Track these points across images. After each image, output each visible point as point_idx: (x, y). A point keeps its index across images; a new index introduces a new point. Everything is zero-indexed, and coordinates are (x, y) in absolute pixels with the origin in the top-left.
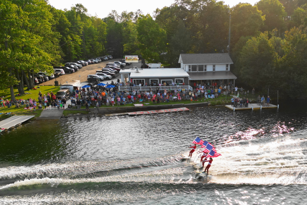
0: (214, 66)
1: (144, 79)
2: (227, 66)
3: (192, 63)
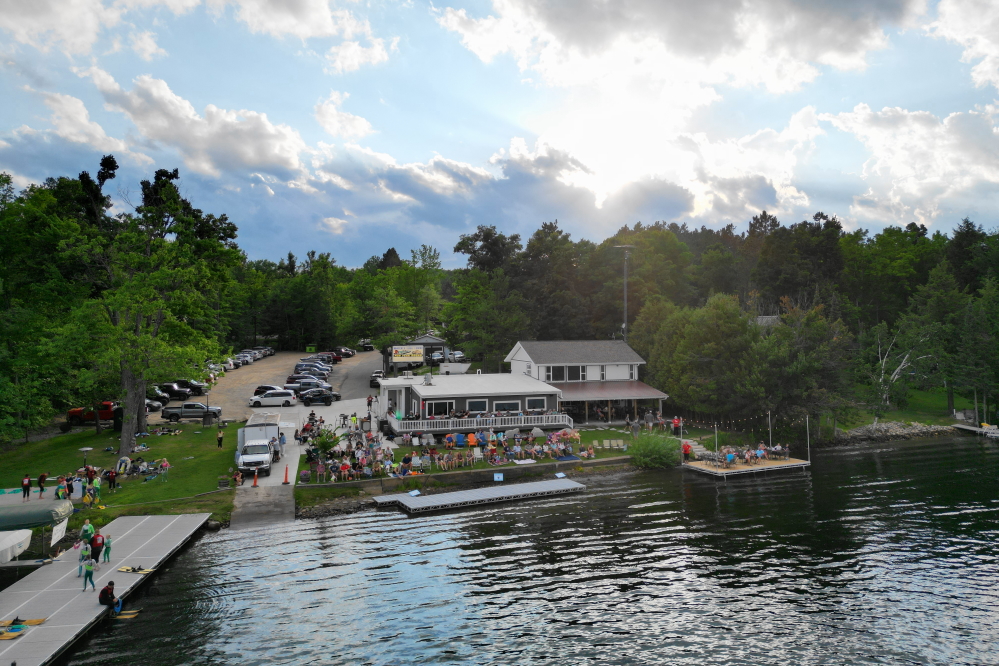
0: (603, 369)
1: (454, 401)
2: (631, 369)
3: (554, 361)
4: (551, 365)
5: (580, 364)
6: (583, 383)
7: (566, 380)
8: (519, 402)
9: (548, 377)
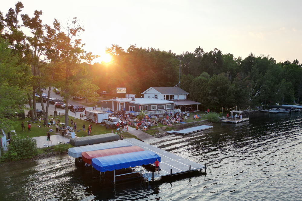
0: (178, 95)
1: (148, 106)
2: (185, 96)
3: (166, 93)
6: (174, 100)
7: (169, 99)
9: (165, 99)
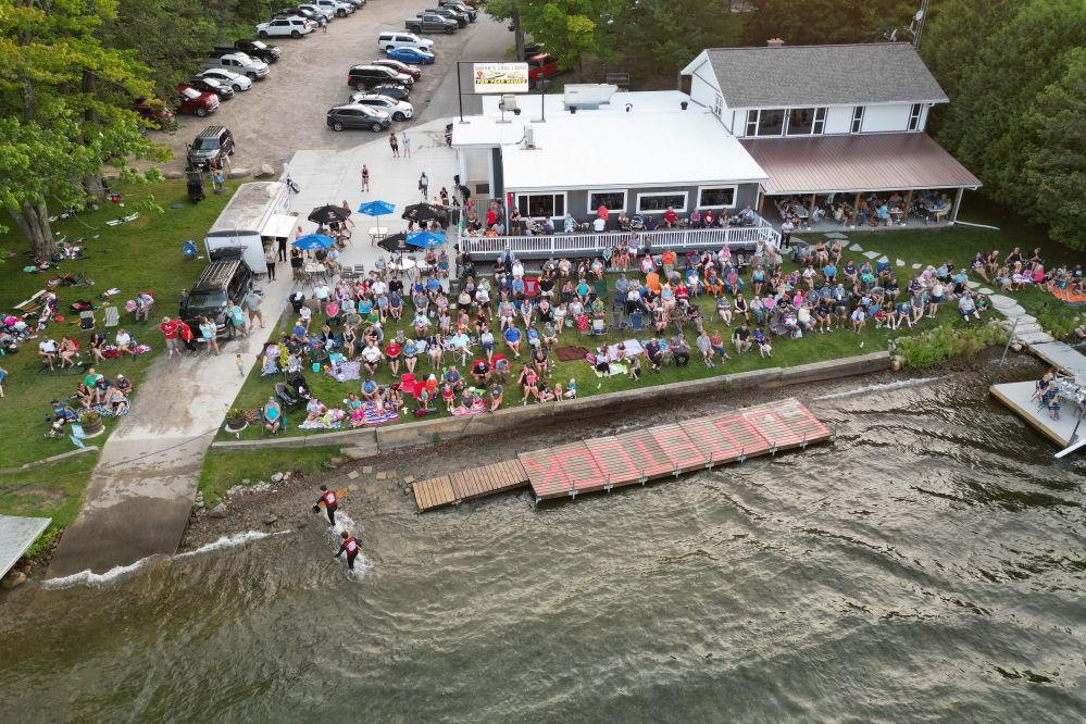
0: (859, 112)
1: (565, 194)
2: (916, 112)
3: (766, 99)
4: (759, 109)
5: (816, 107)
6: (815, 140)
7: (785, 134)
8: (686, 194)
9: (751, 130)
